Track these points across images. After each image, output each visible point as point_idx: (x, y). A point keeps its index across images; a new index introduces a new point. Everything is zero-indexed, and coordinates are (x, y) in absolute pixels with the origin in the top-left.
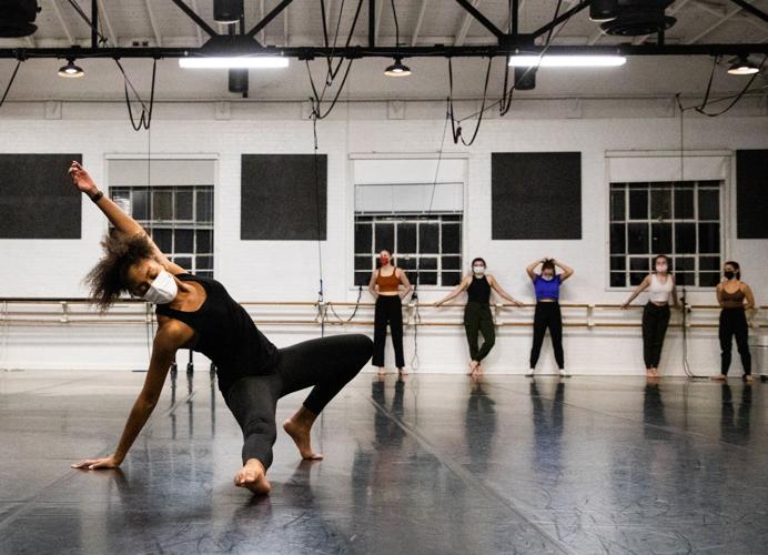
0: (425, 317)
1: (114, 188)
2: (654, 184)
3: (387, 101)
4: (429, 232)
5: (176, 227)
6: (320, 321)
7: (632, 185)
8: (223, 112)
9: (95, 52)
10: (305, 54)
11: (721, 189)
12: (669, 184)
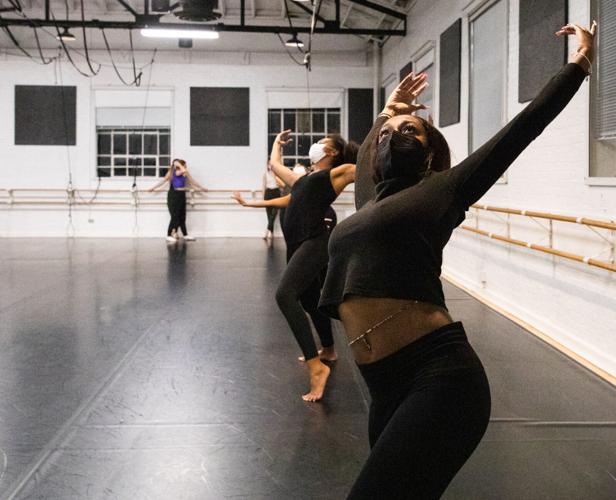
0: (144, 199)
2: (300, 110)
4: (151, 140)
6: (69, 202)
7: (285, 110)
11: (340, 113)
12: (309, 110)
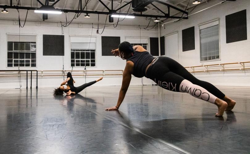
0: (88, 74)
1: (9, 42)
3: (78, 23)
4: (88, 54)
5: (26, 52)
6: (63, 75)
8: (38, 24)
9: (11, 7)
10: (66, 11)
11: (147, 45)
12: (137, 44)
